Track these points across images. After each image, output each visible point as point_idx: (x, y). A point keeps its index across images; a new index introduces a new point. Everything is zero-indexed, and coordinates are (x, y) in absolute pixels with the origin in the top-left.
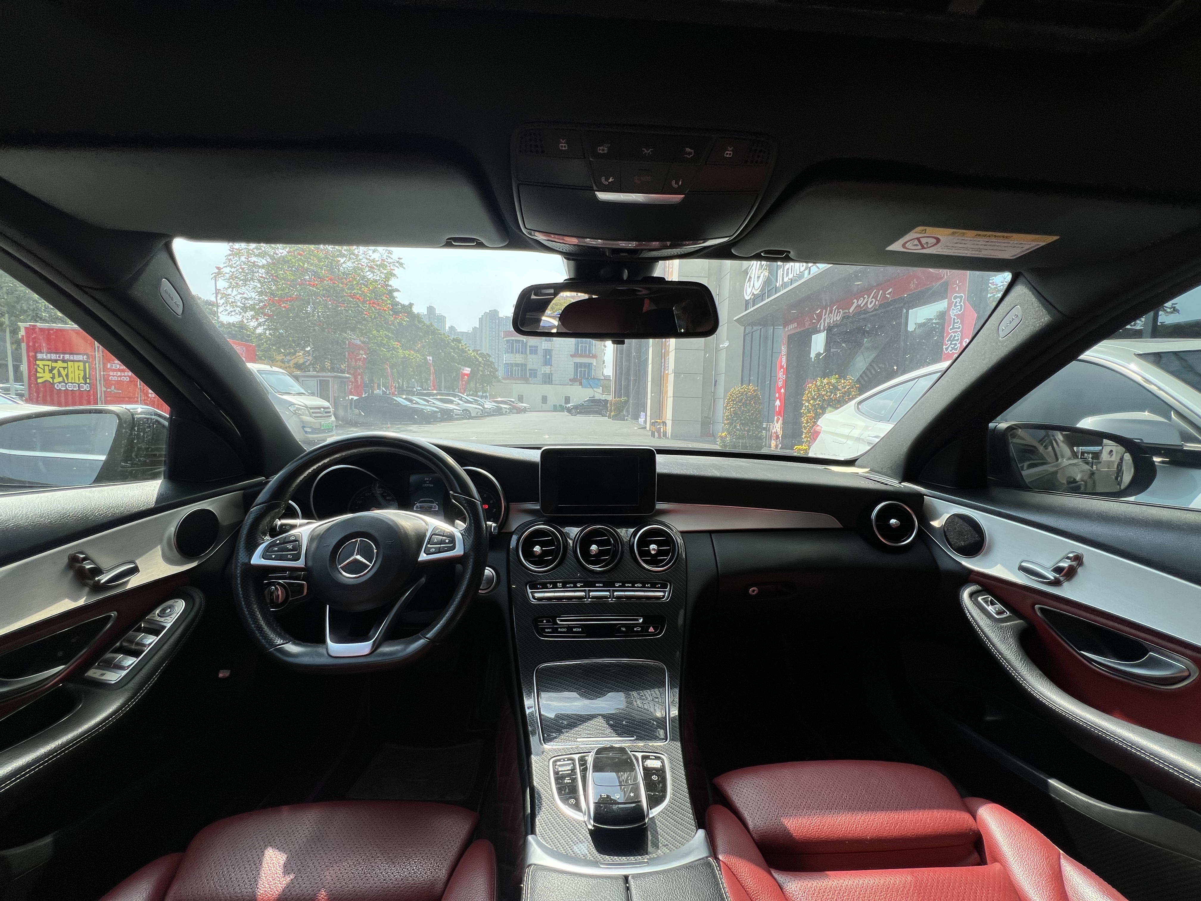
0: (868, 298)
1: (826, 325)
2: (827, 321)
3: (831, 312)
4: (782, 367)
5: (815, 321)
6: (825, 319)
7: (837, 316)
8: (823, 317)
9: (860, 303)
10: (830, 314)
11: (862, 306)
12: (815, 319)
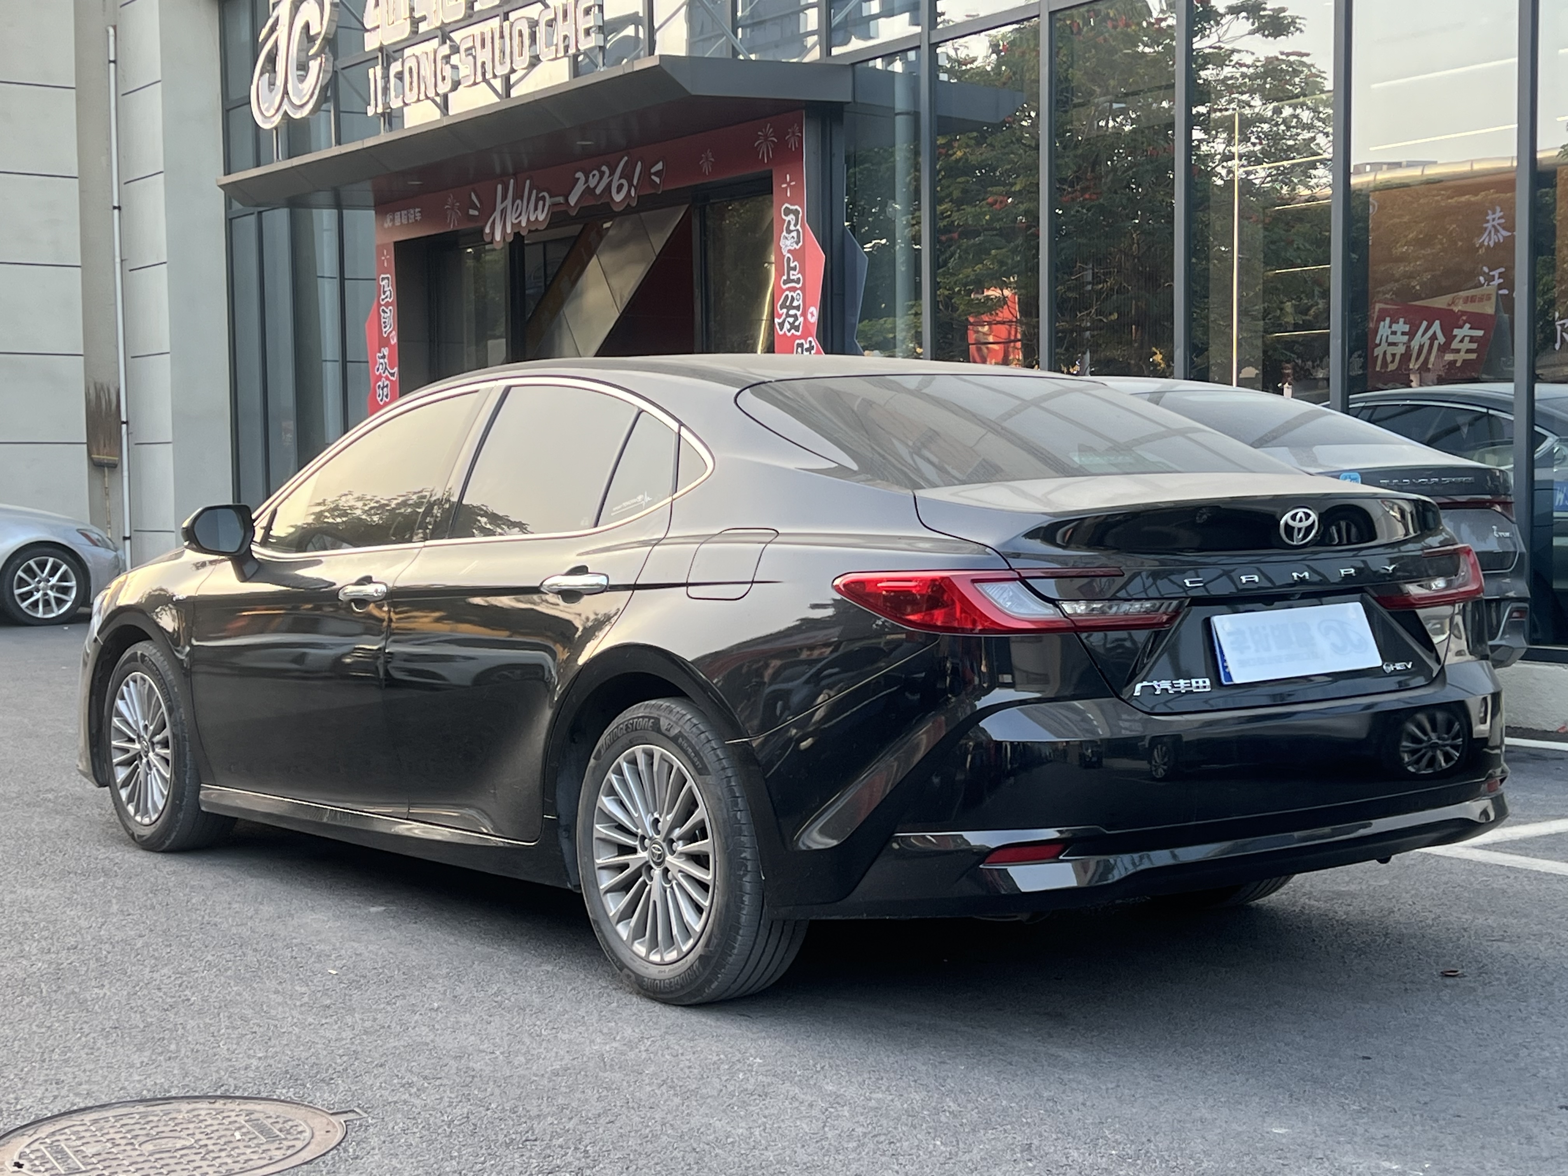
0: (612, 174)
1: (509, 230)
2: (511, 220)
3: (518, 195)
4: (384, 342)
5: (476, 213)
6: (503, 212)
7: (536, 209)
8: (499, 207)
9: (592, 183)
10: (518, 201)
11: (598, 191)
12: (475, 208)
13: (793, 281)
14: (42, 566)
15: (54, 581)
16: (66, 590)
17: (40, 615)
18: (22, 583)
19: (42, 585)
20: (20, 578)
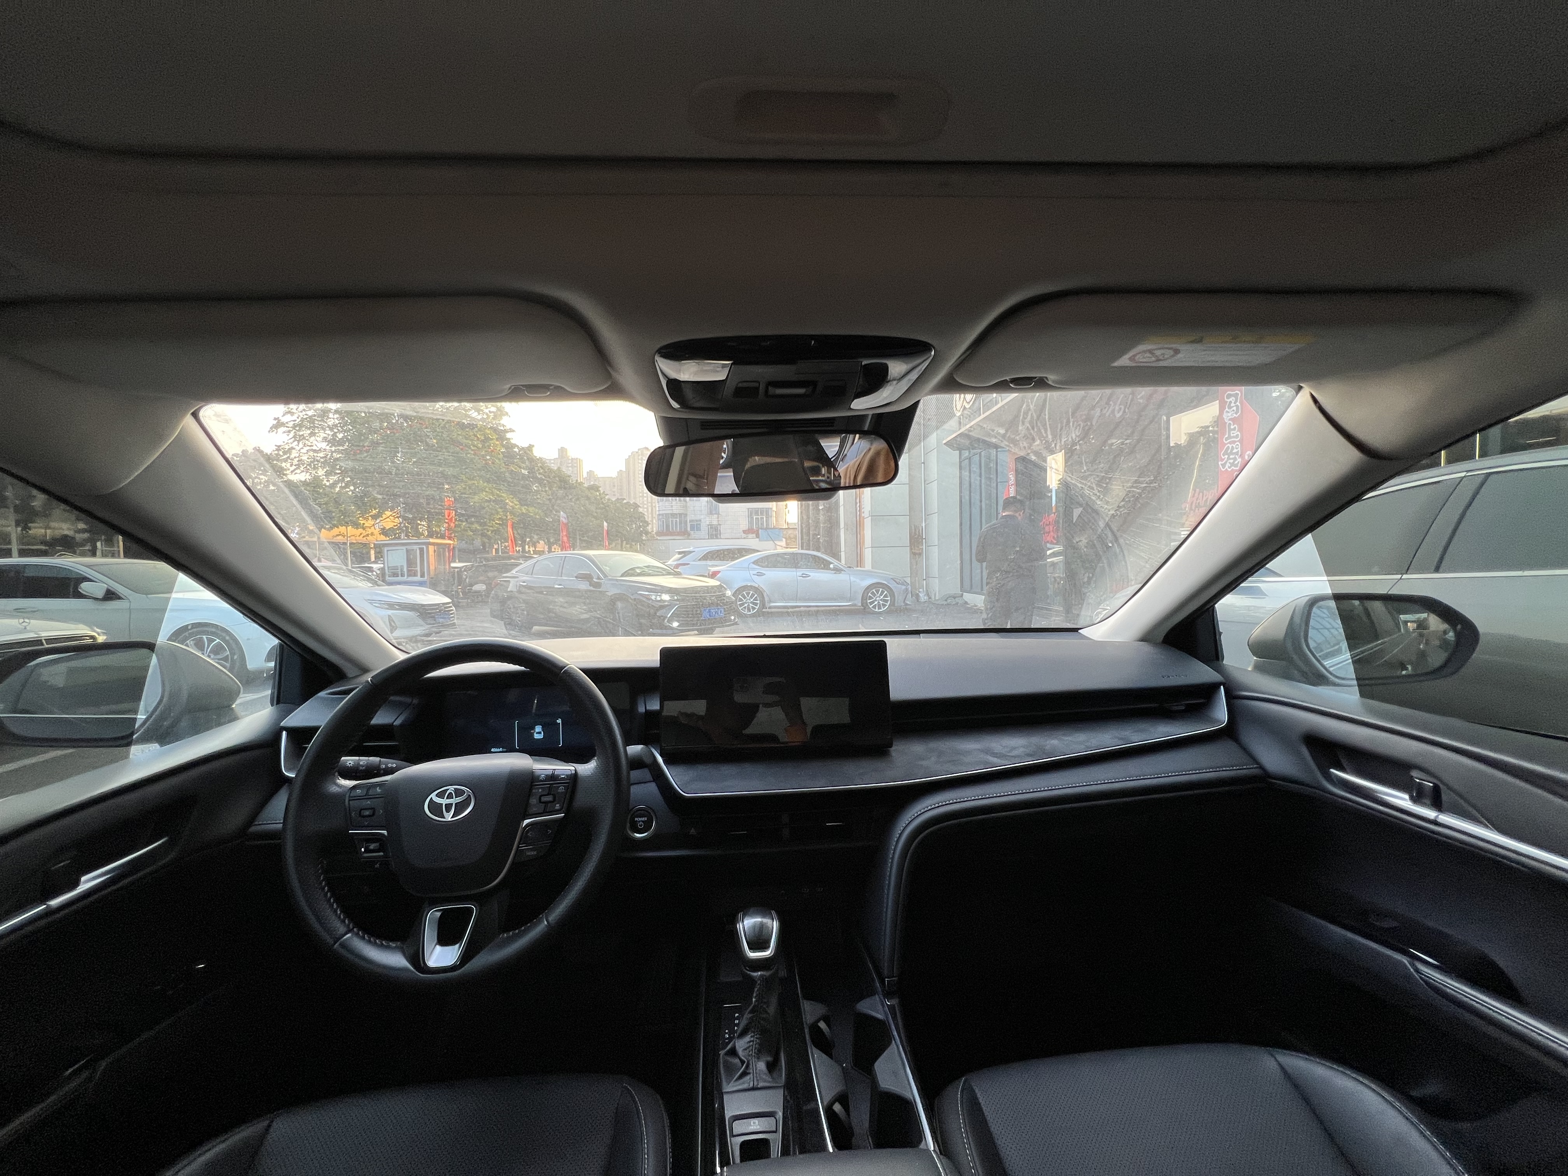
0: (1115, 405)
1: (1063, 443)
7: (1076, 431)
9: (1104, 411)
11: (1107, 415)
13: (1233, 437)
14: (878, 592)
15: (882, 597)
16: (887, 601)
17: (877, 610)
18: (870, 598)
19: (878, 599)
20: (870, 596)
